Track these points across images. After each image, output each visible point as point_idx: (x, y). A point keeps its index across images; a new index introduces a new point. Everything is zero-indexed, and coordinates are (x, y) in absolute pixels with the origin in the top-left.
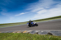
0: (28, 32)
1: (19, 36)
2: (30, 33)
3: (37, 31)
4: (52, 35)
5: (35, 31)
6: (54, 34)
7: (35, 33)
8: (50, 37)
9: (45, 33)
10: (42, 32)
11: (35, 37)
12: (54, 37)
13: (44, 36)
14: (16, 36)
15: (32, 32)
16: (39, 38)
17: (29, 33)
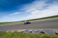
1: (13, 35)
3: (31, 30)
4: (45, 33)
5: (29, 30)
6: (46, 33)
8: (43, 35)
9: (38, 31)
10: (36, 30)
11: (29, 36)
12: (46, 35)
13: (37, 35)
14: (9, 36)
15: (26, 31)
16: (33, 37)
17: (23, 32)
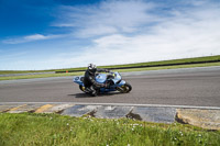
0: (57, 108)
2: (65, 113)
5: (83, 106)
7: (83, 112)
9: (118, 112)
10: (110, 108)
11: (84, 126)
12: (147, 126)
13: (115, 124)
15: (74, 110)
16: (99, 131)
17: (60, 112)
